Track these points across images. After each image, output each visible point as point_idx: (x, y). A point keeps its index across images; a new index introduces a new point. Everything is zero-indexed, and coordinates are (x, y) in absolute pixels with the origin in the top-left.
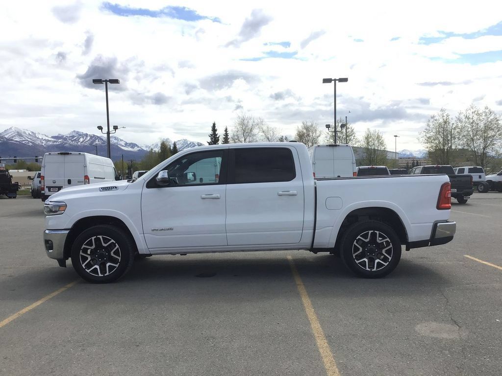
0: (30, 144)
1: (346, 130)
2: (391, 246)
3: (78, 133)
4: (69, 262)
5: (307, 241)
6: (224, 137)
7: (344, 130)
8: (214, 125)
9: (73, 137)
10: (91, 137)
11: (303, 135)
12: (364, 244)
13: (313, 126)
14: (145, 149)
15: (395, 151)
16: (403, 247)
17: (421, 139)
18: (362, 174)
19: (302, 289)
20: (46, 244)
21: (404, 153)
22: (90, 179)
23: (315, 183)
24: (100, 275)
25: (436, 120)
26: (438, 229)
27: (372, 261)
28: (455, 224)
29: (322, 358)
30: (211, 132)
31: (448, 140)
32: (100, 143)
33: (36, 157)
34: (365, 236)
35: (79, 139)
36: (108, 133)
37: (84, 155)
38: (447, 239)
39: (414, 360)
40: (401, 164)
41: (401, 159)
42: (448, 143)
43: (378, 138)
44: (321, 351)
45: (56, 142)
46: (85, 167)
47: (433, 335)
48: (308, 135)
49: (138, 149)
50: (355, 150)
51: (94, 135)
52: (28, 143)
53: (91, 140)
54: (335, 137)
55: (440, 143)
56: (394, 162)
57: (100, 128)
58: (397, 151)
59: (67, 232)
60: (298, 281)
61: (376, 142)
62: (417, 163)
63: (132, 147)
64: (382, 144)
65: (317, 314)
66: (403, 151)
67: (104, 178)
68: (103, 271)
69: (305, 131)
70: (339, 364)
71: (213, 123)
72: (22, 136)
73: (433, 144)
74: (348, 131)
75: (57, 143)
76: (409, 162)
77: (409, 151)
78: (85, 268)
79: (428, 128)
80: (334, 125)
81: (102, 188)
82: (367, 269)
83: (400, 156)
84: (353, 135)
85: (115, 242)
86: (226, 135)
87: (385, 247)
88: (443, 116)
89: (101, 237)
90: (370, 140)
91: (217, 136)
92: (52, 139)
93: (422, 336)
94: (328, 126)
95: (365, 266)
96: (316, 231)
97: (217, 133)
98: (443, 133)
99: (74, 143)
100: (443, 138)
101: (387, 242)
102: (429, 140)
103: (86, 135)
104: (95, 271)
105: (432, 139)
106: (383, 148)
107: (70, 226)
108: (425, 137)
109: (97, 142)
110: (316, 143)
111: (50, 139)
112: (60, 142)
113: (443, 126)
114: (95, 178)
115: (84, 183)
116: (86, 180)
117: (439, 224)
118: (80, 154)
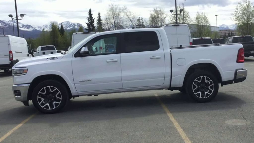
1: (183, 13)
2: (213, 84)
4: (30, 102)
5: (167, 84)
6: (98, 19)
7: (182, 13)
8: (90, 11)
11: (155, 17)
12: (198, 84)
13: (161, 11)
14: (38, 29)
15: (216, 26)
16: (220, 85)
17: (233, 18)
18: (195, 43)
19: (166, 110)
20: (15, 93)
21: (222, 27)
23: (171, 51)
24: (50, 109)
25: (242, 5)
26: (238, 74)
27: (203, 93)
28: (247, 71)
29: (181, 136)
30: (88, 16)
31: (250, 18)
34: (199, 79)
36: (17, 20)
37: (8, 37)
38: (243, 79)
39: (224, 134)
40: (221, 35)
41: (221, 31)
42: (250, 20)
43: (205, 18)
44: (180, 133)
46: (9, 45)
47: (234, 124)
48: (158, 17)
49: (33, 29)
50: (190, 26)
54: (176, 18)
55: (245, 20)
56: (216, 34)
57: (11, 16)
58: (218, 26)
59: (29, 85)
60: (164, 106)
61: (204, 21)
62: (232, 33)
63: (28, 28)
64: (207, 22)
65: (176, 119)
66: (222, 25)
67: (21, 52)
68: (52, 106)
69: (156, 14)
70: (189, 138)
71: (89, 9)
73: (240, 21)
74: (184, 14)
76: (226, 33)
77: (226, 25)
78: (41, 106)
79: (237, 10)
80: (175, 10)
81: (48, 59)
82: (201, 97)
83: (220, 29)
84: (188, 17)
85: (58, 89)
86: (99, 18)
87: (210, 85)
88: (246, 2)
89: (49, 87)
90: (199, 19)
91: (93, 19)
93: (228, 125)
94: (171, 11)
95: (199, 96)
96: (172, 78)
97: (92, 16)
98: (247, 14)
100: (247, 17)
101: (211, 82)
102: (237, 19)
104: (47, 107)
105: (240, 18)
106: (208, 25)
107: (31, 81)
108: (235, 16)
110: (164, 22)
113: (246, 9)
114: (16, 52)
115: (9, 56)
116: (10, 54)
117: (238, 71)
118: (5, 36)
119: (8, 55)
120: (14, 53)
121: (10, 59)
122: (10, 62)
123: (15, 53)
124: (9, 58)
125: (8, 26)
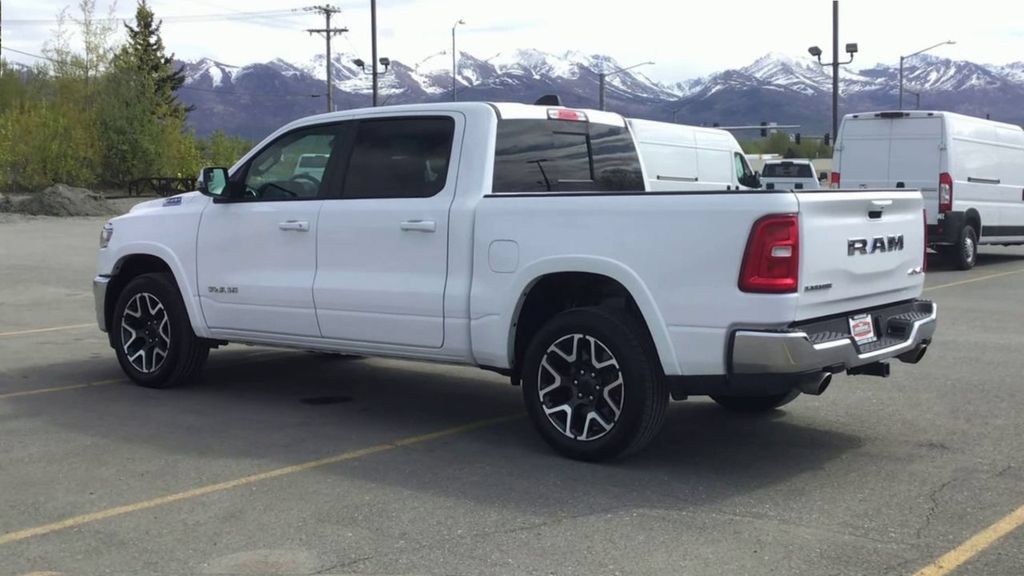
0: (810, 91)
2: (621, 380)
3: (924, 59)
9: (913, 69)
10: (960, 68)
22: (956, 182)
32: (982, 82)
33: (764, 124)
34: (567, 348)
35: (928, 74)
36: (835, 65)
37: (941, 117)
45: (870, 84)
46: (943, 149)
51: (967, 64)
52: (805, 89)
53: (959, 77)
57: (815, 51)
59: (107, 280)
67: (998, 182)
72: (792, 74)
75: (873, 87)
82: (569, 433)
85: (163, 308)
87: (611, 382)
89: (146, 295)
92: (862, 78)
95: (564, 426)
96: (472, 322)
99: (914, 86)
101: (612, 367)
103: (947, 63)
109: (974, 81)
111: (855, 78)
112: (881, 84)
114: (969, 179)
115: (937, 193)
116: (943, 185)
117: (738, 334)
118: (931, 114)
119: (934, 190)
120: (959, 182)
121: (940, 205)
122: (941, 216)
123: (967, 182)
124: (938, 201)
125: (998, 84)
